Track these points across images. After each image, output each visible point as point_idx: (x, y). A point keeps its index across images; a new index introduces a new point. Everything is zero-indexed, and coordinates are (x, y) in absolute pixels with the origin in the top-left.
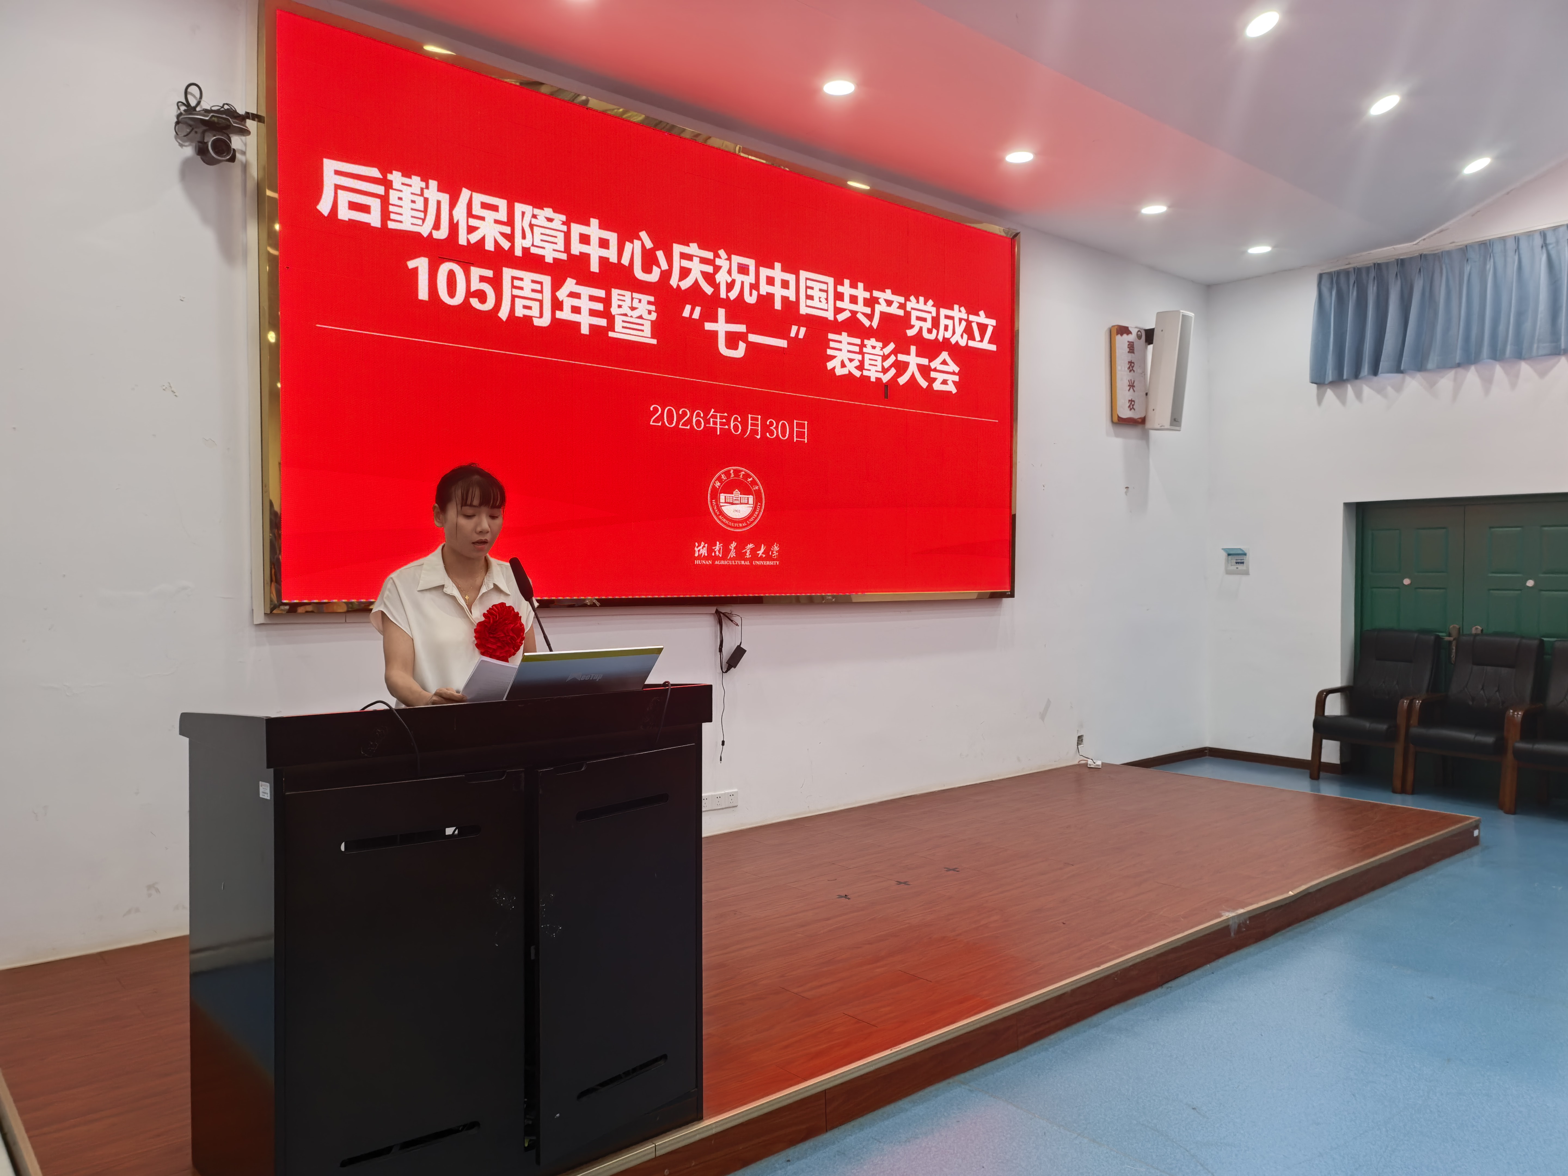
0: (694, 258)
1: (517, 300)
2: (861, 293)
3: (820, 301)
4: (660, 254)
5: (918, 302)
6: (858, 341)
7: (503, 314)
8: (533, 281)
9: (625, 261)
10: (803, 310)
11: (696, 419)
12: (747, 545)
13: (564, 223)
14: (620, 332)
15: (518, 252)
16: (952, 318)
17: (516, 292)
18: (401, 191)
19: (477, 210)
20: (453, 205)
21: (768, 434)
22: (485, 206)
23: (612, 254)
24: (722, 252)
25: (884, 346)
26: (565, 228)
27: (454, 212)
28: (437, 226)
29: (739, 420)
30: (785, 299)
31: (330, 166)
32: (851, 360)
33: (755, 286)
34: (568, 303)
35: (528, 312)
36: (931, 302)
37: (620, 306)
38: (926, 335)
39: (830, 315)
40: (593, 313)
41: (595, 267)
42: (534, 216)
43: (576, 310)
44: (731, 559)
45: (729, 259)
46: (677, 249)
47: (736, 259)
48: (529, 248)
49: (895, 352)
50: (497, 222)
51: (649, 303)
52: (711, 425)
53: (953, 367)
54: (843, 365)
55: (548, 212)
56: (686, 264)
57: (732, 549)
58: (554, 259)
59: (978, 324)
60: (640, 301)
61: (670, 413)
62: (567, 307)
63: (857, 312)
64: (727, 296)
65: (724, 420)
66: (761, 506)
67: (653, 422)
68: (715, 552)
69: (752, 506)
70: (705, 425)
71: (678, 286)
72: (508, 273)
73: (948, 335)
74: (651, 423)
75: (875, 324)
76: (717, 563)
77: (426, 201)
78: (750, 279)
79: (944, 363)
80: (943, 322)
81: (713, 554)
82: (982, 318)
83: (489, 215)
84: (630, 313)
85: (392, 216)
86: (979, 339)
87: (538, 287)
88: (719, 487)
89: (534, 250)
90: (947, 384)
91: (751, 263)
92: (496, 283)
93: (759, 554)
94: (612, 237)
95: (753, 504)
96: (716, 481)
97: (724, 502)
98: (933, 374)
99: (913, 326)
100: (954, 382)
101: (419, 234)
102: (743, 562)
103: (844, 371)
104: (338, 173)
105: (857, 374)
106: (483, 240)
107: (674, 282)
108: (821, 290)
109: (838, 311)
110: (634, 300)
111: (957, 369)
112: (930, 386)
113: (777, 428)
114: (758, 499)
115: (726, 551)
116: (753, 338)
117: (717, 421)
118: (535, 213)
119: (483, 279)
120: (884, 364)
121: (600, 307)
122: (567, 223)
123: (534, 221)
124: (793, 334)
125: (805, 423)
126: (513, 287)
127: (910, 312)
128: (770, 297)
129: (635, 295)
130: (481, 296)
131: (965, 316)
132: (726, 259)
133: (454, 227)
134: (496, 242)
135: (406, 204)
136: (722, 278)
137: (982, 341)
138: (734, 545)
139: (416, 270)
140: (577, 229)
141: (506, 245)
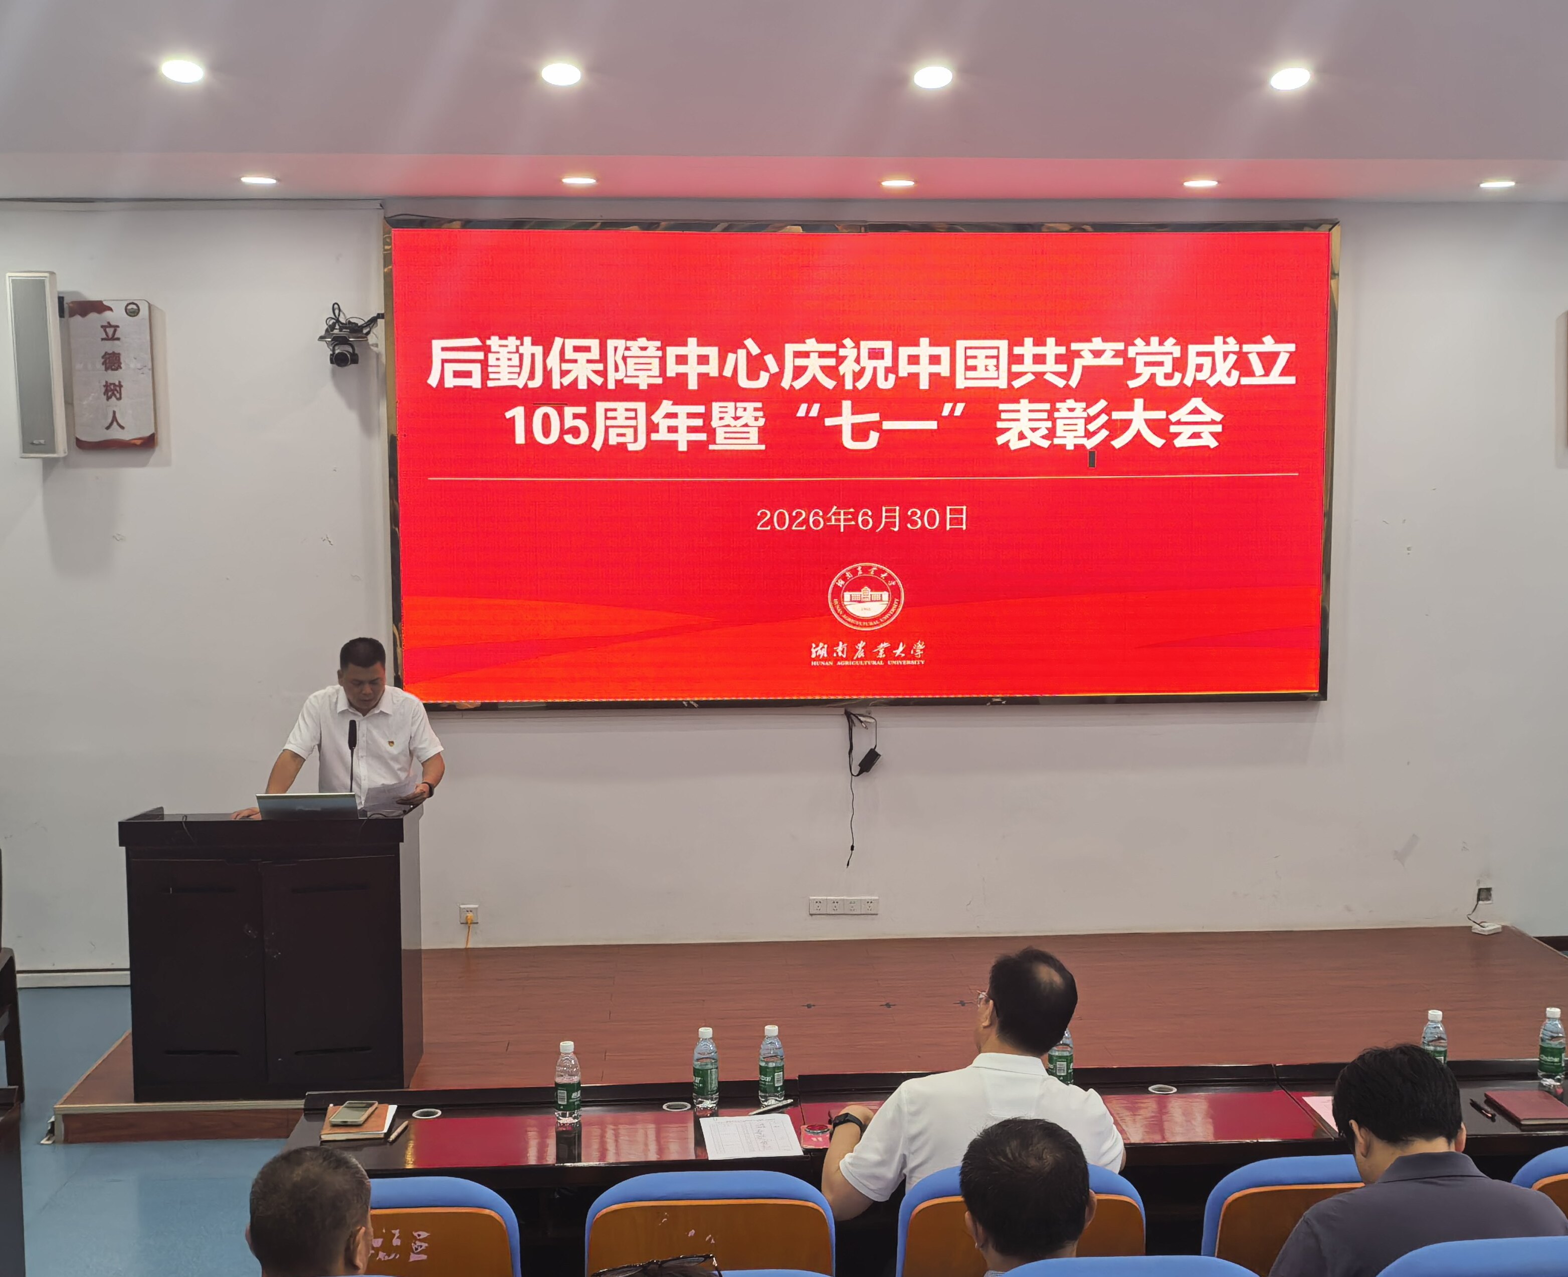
0: (812, 355)
1: (611, 430)
2: (1051, 348)
3: (987, 370)
4: (769, 359)
5: (1148, 343)
6: (1047, 406)
7: (597, 445)
8: (627, 410)
9: (728, 372)
10: (961, 383)
11: (815, 519)
12: (880, 644)
13: (658, 349)
14: (722, 443)
15: (611, 386)
16: (1211, 354)
17: (609, 423)
18: (498, 352)
19: (569, 354)
20: (546, 354)
21: (909, 526)
22: (577, 349)
23: (712, 369)
24: (848, 342)
25: (1088, 407)
26: (660, 353)
27: (548, 361)
28: (532, 376)
29: (870, 513)
30: (933, 377)
31: (437, 345)
32: (1034, 430)
33: (893, 369)
34: (664, 424)
35: (622, 440)
36: (1171, 341)
37: (721, 418)
38: (1161, 382)
39: (1002, 384)
40: (691, 430)
41: (693, 384)
42: (627, 349)
43: (673, 430)
44: (858, 659)
45: (857, 346)
46: (790, 349)
47: (866, 345)
48: (622, 380)
49: (1106, 411)
50: (589, 361)
51: (756, 409)
52: (833, 523)
53: (1210, 414)
54: (1022, 436)
55: (642, 341)
56: (800, 362)
57: (860, 649)
58: (649, 385)
59: (1259, 354)
60: (745, 409)
61: (781, 516)
62: (663, 428)
63: (1044, 373)
64: (854, 386)
65: (850, 516)
66: (899, 603)
67: (760, 527)
68: (837, 653)
69: (887, 603)
70: (825, 524)
71: (791, 386)
72: (601, 407)
73: (1200, 377)
74: (759, 528)
75: (1074, 382)
76: (839, 663)
77: (521, 357)
78: (888, 361)
79: (1196, 411)
80: (1193, 361)
81: (835, 655)
82: (1269, 344)
83: (582, 357)
84: (733, 423)
85: (491, 376)
86: (1262, 372)
87: (632, 414)
88: (843, 585)
89: (627, 381)
90: (1200, 437)
91: (887, 346)
92: (589, 418)
93: (895, 654)
94: (712, 352)
95: (889, 601)
96: (839, 579)
97: (849, 600)
98: (1173, 429)
99: (1139, 375)
100: (1215, 435)
101: (515, 387)
102: (874, 663)
103: (1025, 443)
104: (444, 349)
105: (1045, 444)
106: (575, 381)
107: (786, 383)
108: (987, 357)
109: (1013, 376)
110: (739, 409)
111: (1218, 417)
112: (1169, 445)
113: (922, 518)
114: (895, 593)
115: (852, 650)
116: (888, 425)
117: (840, 518)
118: (628, 345)
119: (576, 416)
120: (1089, 427)
121: (699, 422)
122: (662, 349)
123: (627, 353)
124: (946, 412)
125: (962, 509)
126: (607, 418)
127: (1135, 359)
128: (915, 377)
129: (739, 404)
130: (575, 431)
131: (1236, 348)
132: (854, 347)
133: (547, 374)
134: (589, 380)
135: (504, 363)
136: (847, 369)
137: (1267, 373)
138: (862, 644)
139: (513, 419)
140: (672, 352)
141: (598, 381)
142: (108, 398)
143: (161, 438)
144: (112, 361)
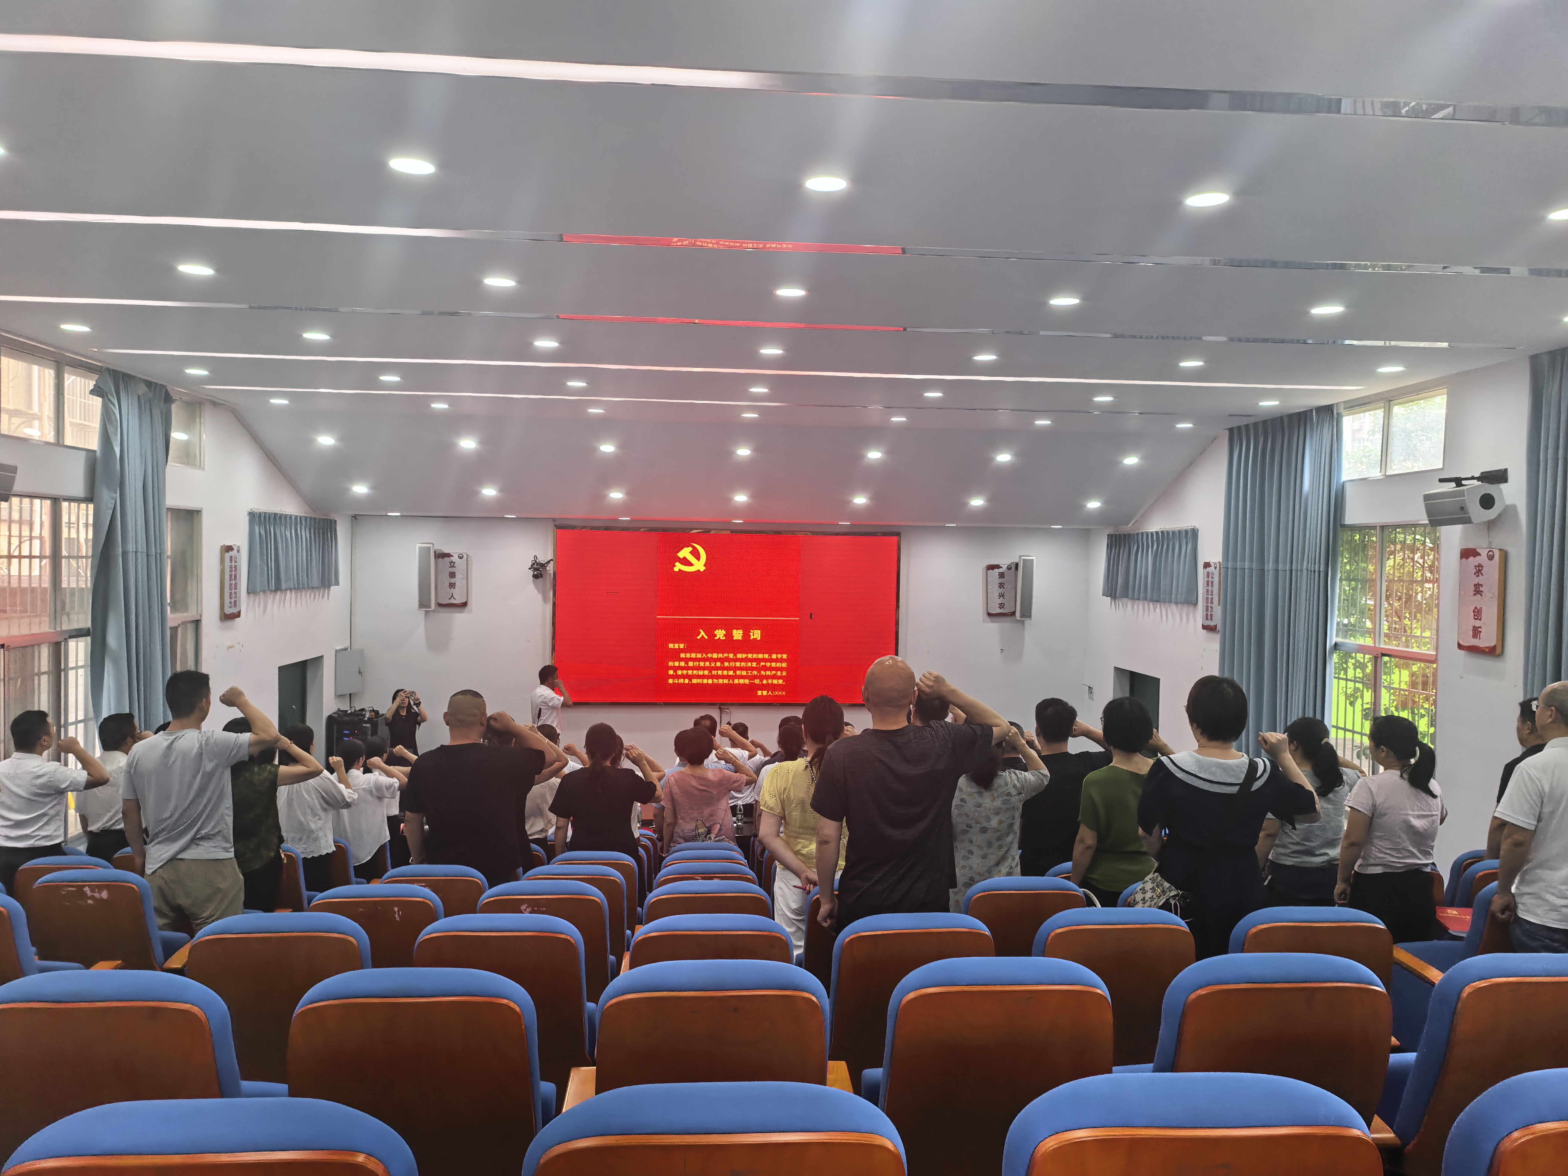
142: (450, 588)
143: (469, 603)
144: (452, 575)
